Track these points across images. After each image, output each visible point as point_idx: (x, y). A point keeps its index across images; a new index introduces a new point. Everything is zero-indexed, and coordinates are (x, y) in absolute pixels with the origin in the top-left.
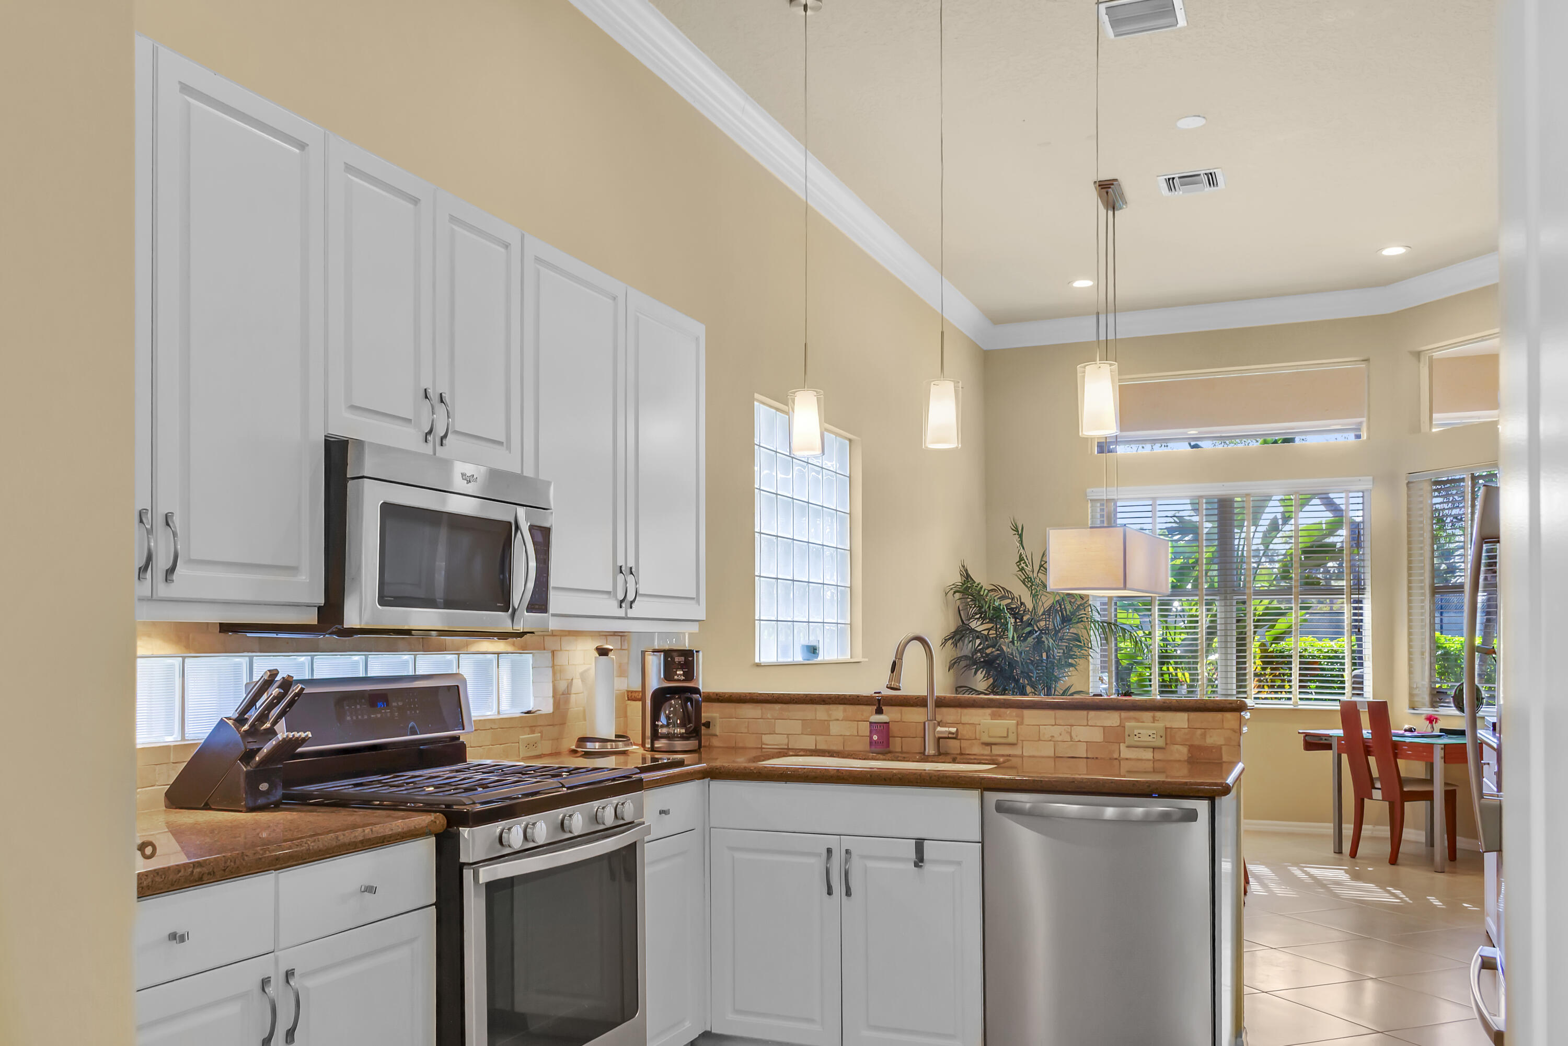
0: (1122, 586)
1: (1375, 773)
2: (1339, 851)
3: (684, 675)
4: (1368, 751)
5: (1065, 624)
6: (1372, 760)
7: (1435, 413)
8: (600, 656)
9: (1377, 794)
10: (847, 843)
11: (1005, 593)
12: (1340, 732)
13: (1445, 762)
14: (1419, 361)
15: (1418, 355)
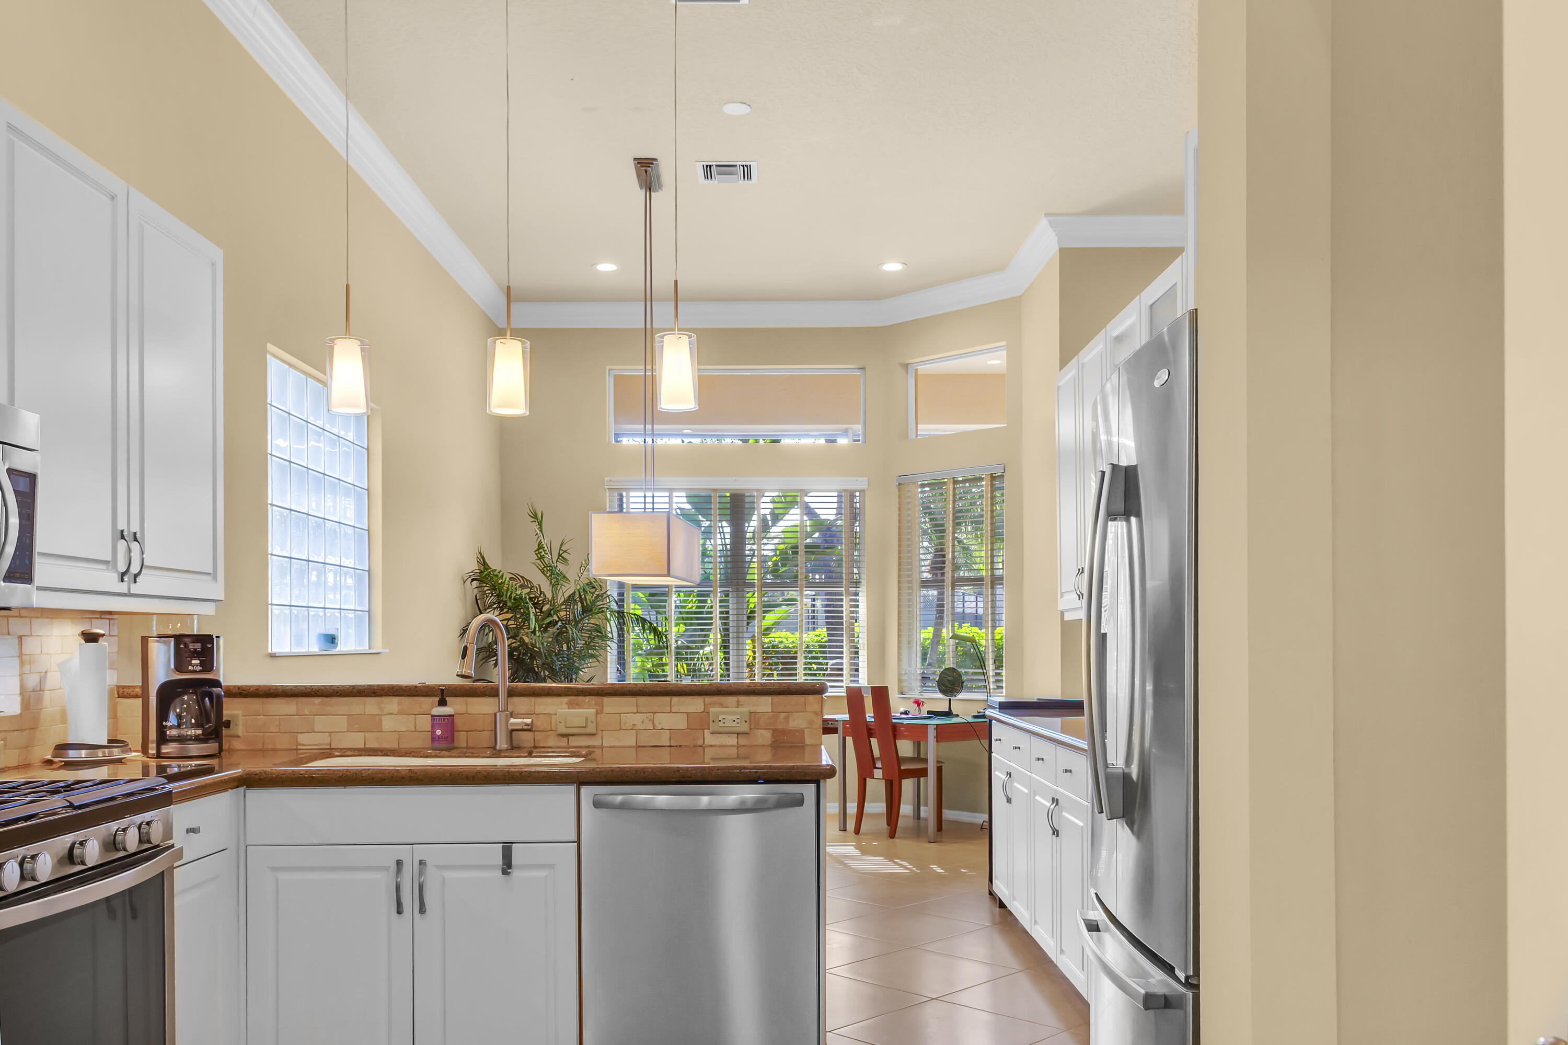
0: (666, 573)
1: (877, 753)
2: (844, 829)
3: (201, 664)
4: (870, 733)
5: (585, 614)
6: (874, 742)
7: (920, 424)
8: (86, 642)
9: (878, 773)
10: (421, 852)
11: (524, 582)
12: (846, 717)
13: (937, 741)
14: (907, 372)
15: (906, 366)
